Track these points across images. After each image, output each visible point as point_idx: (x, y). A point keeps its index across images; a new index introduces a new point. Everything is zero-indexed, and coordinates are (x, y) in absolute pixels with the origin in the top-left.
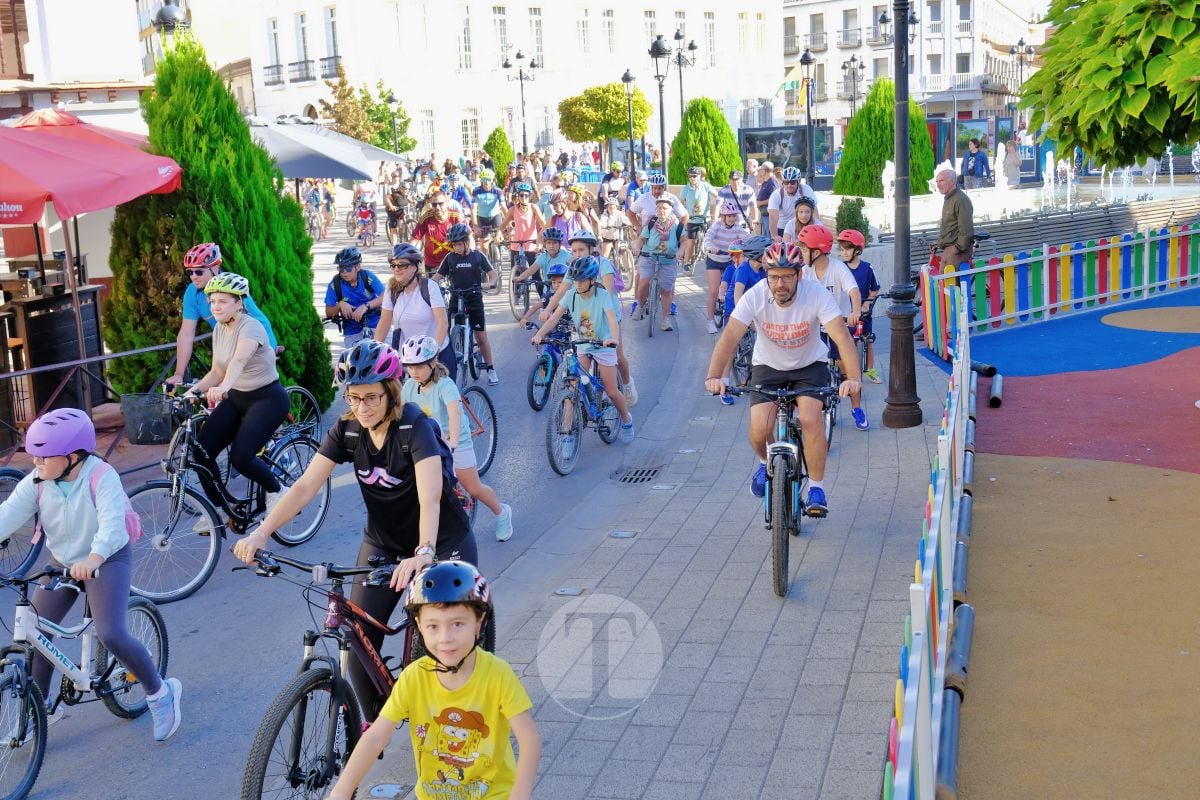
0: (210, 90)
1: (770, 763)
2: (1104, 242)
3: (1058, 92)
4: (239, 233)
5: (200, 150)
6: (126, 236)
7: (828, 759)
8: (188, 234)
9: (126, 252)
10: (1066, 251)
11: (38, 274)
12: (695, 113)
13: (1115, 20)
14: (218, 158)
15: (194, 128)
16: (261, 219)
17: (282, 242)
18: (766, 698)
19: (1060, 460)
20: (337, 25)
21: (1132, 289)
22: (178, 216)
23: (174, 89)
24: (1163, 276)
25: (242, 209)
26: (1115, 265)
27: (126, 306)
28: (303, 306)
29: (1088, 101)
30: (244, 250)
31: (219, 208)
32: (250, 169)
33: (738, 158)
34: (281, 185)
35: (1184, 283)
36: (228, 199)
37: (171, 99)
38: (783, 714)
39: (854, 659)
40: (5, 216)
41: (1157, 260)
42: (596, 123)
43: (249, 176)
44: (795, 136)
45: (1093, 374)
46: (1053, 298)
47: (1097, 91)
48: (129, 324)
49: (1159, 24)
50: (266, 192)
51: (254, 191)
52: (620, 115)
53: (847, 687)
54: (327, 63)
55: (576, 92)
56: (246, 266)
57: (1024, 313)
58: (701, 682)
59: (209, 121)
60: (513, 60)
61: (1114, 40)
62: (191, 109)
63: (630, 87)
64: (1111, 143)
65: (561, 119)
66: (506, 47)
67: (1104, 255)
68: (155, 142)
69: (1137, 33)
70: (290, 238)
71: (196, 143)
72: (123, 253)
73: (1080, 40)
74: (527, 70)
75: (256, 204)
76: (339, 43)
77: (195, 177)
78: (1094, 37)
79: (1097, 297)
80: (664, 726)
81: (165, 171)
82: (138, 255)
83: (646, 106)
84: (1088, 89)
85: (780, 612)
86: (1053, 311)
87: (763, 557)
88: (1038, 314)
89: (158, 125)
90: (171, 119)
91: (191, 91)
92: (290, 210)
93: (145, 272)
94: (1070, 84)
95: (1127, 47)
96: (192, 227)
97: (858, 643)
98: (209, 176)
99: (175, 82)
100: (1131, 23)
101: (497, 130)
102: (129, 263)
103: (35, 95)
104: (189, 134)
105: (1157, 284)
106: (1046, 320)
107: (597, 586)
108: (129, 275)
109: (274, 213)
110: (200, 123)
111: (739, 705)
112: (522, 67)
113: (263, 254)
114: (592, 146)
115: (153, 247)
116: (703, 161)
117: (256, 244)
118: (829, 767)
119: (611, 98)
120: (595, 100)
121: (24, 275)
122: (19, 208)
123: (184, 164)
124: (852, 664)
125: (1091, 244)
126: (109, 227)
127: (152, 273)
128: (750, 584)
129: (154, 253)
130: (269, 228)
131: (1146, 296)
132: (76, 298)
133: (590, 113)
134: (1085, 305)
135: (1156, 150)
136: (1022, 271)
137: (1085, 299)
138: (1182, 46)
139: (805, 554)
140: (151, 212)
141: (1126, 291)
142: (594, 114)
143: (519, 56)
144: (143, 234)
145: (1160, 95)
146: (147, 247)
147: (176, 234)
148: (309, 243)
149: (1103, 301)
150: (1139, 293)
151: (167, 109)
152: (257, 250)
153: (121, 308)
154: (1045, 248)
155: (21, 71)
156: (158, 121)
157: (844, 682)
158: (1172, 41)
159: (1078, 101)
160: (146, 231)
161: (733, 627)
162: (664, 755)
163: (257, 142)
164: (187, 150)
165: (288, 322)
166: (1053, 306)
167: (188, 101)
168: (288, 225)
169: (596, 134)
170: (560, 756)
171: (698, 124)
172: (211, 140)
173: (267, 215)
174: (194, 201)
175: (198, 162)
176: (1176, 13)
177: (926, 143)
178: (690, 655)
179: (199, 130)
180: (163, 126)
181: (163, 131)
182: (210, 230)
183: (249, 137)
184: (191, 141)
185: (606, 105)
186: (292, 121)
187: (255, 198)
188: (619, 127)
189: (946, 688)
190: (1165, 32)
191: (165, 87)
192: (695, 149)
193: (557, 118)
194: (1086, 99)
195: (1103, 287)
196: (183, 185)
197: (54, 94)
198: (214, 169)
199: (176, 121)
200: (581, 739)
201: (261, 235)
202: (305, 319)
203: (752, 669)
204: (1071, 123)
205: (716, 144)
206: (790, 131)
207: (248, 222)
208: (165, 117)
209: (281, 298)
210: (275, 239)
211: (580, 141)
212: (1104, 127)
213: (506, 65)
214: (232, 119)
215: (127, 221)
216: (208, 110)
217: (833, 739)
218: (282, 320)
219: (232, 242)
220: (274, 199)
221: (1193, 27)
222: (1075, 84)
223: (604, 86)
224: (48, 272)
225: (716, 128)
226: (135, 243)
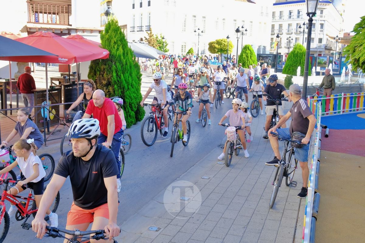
0: (119, 32)
1: (261, 233)
2: (359, 94)
3: (354, 51)
4: (123, 71)
5: (115, 48)
6: (93, 69)
7: (277, 233)
8: (109, 70)
9: (93, 74)
10: (348, 95)
11: (68, 78)
12: (246, 48)
14: (119, 51)
15: (114, 42)
16: (129, 68)
17: (134, 75)
18: (260, 214)
19: (345, 154)
20: (151, 17)
22: (107, 65)
23: (110, 31)
25: (124, 65)
26: (362, 100)
28: (138, 92)
30: (124, 76)
31: (118, 64)
32: (127, 54)
34: (135, 59)
36: (120, 62)
37: (108, 34)
38: (265, 219)
39: (285, 205)
40: (63, 62)
42: (218, 49)
43: (127, 56)
44: (273, 57)
45: (355, 131)
46: (344, 108)
50: (131, 60)
51: (128, 60)
52: (225, 47)
53: (283, 213)
54: (147, 27)
55: (214, 40)
56: (124, 80)
57: (335, 111)
58: (242, 207)
59: (118, 40)
60: (197, 30)
62: (113, 37)
63: (229, 40)
65: (209, 47)
66: (195, 26)
67: (359, 97)
68: (103, 45)
70: (136, 73)
71: (114, 46)
72: (92, 74)
73: (362, 37)
74: (201, 33)
75: (128, 64)
76: (150, 22)
77: (113, 55)
79: (356, 109)
80: (231, 219)
81: (105, 53)
82: (95, 75)
83: (232, 46)
85: (264, 190)
86: (343, 112)
87: (260, 174)
88: (339, 112)
89: (104, 41)
90: (108, 39)
91: (114, 32)
92: (137, 67)
93: (97, 79)
94: (357, 49)
96: (110, 68)
97: (286, 201)
98: (116, 55)
99: (110, 29)
101: (191, 49)
102: (93, 77)
103: (72, 30)
104: (112, 44)
106: (341, 114)
107: (214, 177)
109: (133, 67)
110: (115, 41)
111: (253, 215)
112: (198, 32)
113: (128, 77)
114: (218, 55)
115: (100, 73)
116: (247, 61)
117: (127, 74)
118: (278, 236)
119: (223, 42)
120: (218, 43)
121: (65, 77)
122: (67, 60)
123: (110, 51)
124: (285, 206)
125: (356, 94)
126: (89, 67)
127: (99, 80)
128: (256, 181)
129: (100, 74)
130: (131, 70)
132: (78, 84)
133: (217, 46)
134: (352, 111)
136: (335, 100)
137: (352, 109)
139: (272, 173)
140: (100, 64)
141: (364, 108)
142: (218, 46)
143: (199, 29)
144: (97, 69)
146: (98, 73)
147: (106, 70)
148: (141, 75)
149: (357, 110)
151: (107, 36)
152: (127, 76)
154: (343, 94)
155: (69, 23)
156: (104, 39)
157: (282, 212)
159: (360, 55)
160: (98, 68)
161: (251, 193)
162: (231, 227)
163: (129, 47)
164: (111, 48)
165: (134, 96)
166: (344, 110)
167: (113, 35)
168: (136, 70)
169: (218, 52)
170: (202, 224)
171: (246, 51)
172: (118, 46)
173: (131, 67)
174: (112, 62)
175: (114, 51)
178: (239, 199)
179: (115, 43)
180: (106, 41)
181: (105, 42)
182: (115, 70)
183: (127, 45)
184: (113, 45)
185: (221, 44)
186: (138, 42)
187: (128, 62)
188: (225, 51)
189: (312, 217)
191: (107, 31)
192: (245, 58)
193: (208, 46)
194: (363, 54)
195: (358, 106)
196: (109, 57)
197: (76, 30)
199: (109, 40)
200: (208, 220)
201: (128, 72)
202: (138, 96)
203: (256, 205)
205: (251, 57)
206: (271, 55)
207: (125, 68)
208: (106, 39)
209: (132, 90)
210: (132, 73)
211: (213, 53)
213: (195, 31)
214: (123, 40)
215: (93, 66)
216: (118, 37)
217: (279, 228)
218: (132, 95)
219: (121, 73)
220: (133, 63)
222: (360, 49)
223: (221, 39)
224: (71, 77)
225: (251, 53)
226: (95, 72)
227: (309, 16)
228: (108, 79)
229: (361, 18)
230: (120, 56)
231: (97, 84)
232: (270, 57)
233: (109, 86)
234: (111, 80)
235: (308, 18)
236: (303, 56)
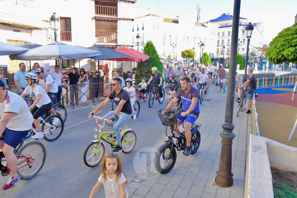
2: (273, 77)
3: (270, 54)
5: (152, 55)
10: (267, 78)
12: (205, 55)
13: (278, 46)
17: (160, 67)
19: (266, 102)
21: (276, 85)
22: (147, 63)
23: (149, 47)
24: (281, 84)
26: (274, 82)
27: (139, 74)
29: (274, 56)
31: (153, 62)
32: (157, 57)
33: (211, 63)
35: (284, 85)
39: (242, 116)
40: (136, 61)
41: (280, 82)
44: (220, 60)
45: (270, 94)
46: (264, 85)
47: (275, 54)
48: (139, 77)
49: (283, 47)
52: (191, 54)
55: (184, 50)
57: (260, 86)
60: (173, 44)
61: (278, 48)
62: (151, 49)
63: (194, 50)
64: (276, 61)
65: (182, 54)
66: (171, 42)
67: (273, 79)
69: (281, 48)
73: (273, 48)
77: (151, 58)
78: (275, 48)
79: (271, 85)
81: (148, 57)
82: (141, 67)
84: (274, 54)
86: (264, 87)
88: (262, 87)
90: (148, 50)
91: (151, 47)
92: (161, 63)
94: (271, 53)
95: (279, 49)
96: (149, 64)
100: (280, 46)
101: (169, 55)
102: (140, 68)
103: (118, 46)
104: (150, 52)
105: (280, 85)
107: (208, 109)
108: (140, 70)
109: (160, 63)
110: (152, 51)
112: (174, 46)
114: (186, 59)
119: (190, 51)
120: (187, 52)
122: (138, 60)
123: (150, 56)
129: (143, 67)
131: (278, 86)
133: (186, 54)
135: (282, 62)
136: (260, 81)
137: (269, 86)
138: (286, 50)
140: (144, 62)
141: (275, 85)
143: (174, 44)
144: (142, 65)
145: (283, 55)
149: (272, 86)
150: (277, 86)
151: (148, 49)
153: (138, 75)
154: (264, 77)
155: (116, 42)
158: (285, 49)
159: (272, 56)
164: (150, 54)
169: (187, 57)
173: (159, 63)
176: (286, 46)
177: (243, 62)
179: (151, 52)
180: (147, 51)
185: (189, 53)
188: (191, 56)
190: (284, 48)
192: (204, 60)
195: (272, 84)
198: (153, 57)
204: (271, 58)
205: (207, 60)
211: (184, 58)
212: (275, 59)
213: (171, 45)
216: (153, 49)
221: (287, 47)
223: (189, 49)
225: (208, 57)
226: (141, 66)
227: (248, 38)
228: (148, 69)
229: (273, 39)
230: (154, 58)
231: (142, 72)
232: (219, 60)
233: (148, 73)
234: (149, 70)
235: (247, 39)
236: (239, 59)
